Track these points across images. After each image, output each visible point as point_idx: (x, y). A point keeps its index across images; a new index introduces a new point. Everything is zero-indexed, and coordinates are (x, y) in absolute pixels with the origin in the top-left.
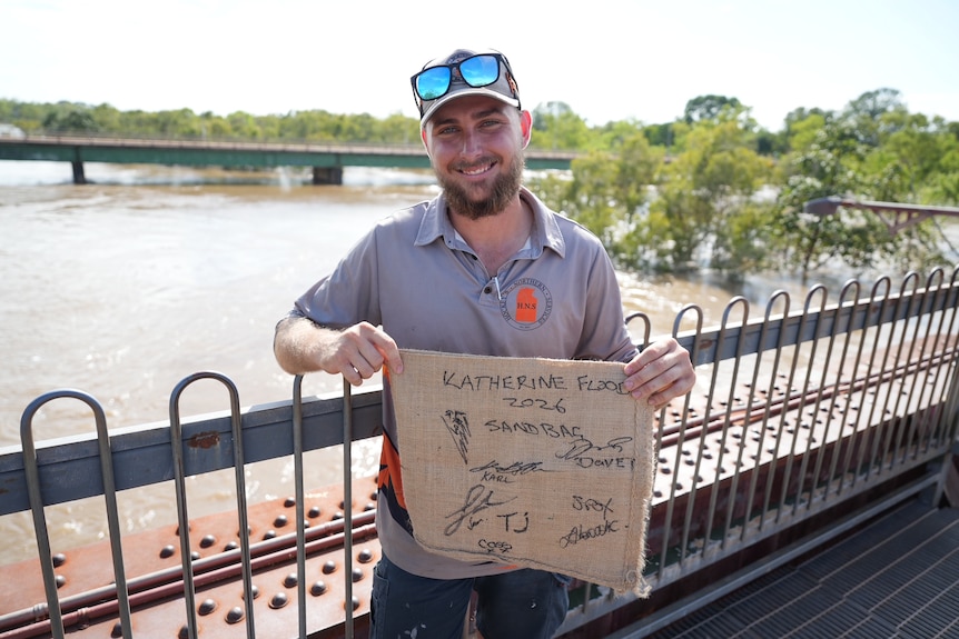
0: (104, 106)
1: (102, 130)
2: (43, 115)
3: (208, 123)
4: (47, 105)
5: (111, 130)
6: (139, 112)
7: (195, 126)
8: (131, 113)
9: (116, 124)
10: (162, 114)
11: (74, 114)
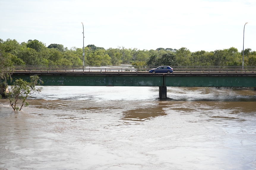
0: (182, 50)
1: (180, 65)
2: (148, 57)
3: (246, 58)
4: (151, 51)
5: (185, 65)
6: (203, 52)
7: (237, 60)
8: (197, 53)
9: (188, 61)
10: (217, 52)
11: (165, 56)
